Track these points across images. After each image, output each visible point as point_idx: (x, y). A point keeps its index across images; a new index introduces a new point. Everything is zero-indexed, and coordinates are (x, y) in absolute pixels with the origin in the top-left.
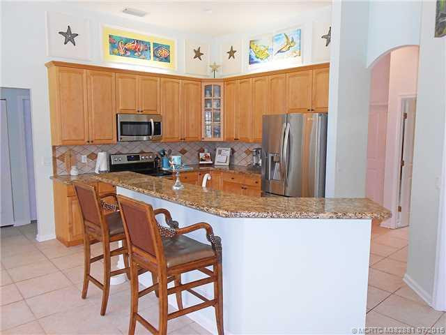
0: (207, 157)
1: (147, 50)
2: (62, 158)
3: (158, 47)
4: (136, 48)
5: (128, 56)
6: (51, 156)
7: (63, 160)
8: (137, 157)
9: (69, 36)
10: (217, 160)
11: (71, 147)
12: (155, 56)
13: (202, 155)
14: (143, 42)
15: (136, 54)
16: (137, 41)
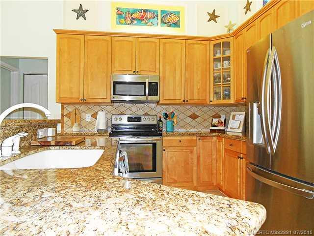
0: (220, 123)
1: (154, 18)
2: (69, 115)
3: (166, 14)
4: (143, 16)
5: (135, 25)
6: (60, 113)
7: (69, 117)
8: (139, 119)
9: (81, 12)
10: (229, 126)
11: (77, 106)
12: (162, 22)
13: (215, 121)
14: (150, 11)
15: (143, 22)
16: (144, 11)
